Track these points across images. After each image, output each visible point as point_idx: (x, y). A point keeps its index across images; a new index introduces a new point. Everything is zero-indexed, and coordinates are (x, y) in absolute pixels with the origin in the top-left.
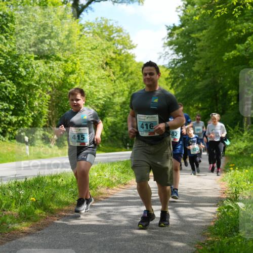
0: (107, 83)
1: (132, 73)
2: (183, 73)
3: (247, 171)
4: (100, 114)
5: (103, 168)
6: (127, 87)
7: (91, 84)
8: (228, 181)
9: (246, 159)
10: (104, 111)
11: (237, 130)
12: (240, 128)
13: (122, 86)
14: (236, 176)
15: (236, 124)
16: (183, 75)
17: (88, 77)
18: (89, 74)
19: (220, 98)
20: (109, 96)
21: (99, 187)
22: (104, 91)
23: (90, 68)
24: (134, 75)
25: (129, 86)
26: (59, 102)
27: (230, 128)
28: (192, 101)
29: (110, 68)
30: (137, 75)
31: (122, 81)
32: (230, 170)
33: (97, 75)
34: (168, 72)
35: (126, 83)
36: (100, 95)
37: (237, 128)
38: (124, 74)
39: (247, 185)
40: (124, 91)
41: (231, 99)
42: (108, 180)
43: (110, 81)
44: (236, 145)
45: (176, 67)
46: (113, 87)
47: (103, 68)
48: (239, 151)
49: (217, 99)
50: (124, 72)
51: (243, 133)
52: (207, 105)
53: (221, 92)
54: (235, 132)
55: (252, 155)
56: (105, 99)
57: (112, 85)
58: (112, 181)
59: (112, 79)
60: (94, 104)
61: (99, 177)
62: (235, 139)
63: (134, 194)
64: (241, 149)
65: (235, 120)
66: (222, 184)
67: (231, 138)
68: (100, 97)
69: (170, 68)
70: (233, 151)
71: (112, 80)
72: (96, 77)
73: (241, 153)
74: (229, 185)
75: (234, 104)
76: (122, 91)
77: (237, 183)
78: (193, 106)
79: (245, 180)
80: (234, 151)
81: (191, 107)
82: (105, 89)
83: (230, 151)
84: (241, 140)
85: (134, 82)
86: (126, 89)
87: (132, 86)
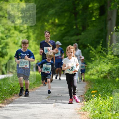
3: (111, 98)
8: (90, 111)
9: (110, 84)
11: (100, 50)
12: (103, 48)
14: (99, 104)
15: (98, 43)
19: (80, 12)
27: (91, 47)
28: (47, 16)
32: (92, 98)
37: (100, 47)
39: (112, 115)
41: (93, 13)
44: (98, 68)
48: (102, 75)
49: (76, 14)
51: (107, 53)
52: (65, 21)
53: (80, 4)
54: (98, 53)
55: (117, 79)
62: (98, 61)
64: (104, 72)
65: (97, 37)
66: (83, 114)
67: (93, 59)
70: (95, 75)
73: (105, 77)
74: (92, 115)
75: (96, 19)
77: (101, 113)
78: (48, 22)
79: (110, 109)
80: (97, 75)
81: (46, 23)
83: (93, 74)
84: (104, 62)
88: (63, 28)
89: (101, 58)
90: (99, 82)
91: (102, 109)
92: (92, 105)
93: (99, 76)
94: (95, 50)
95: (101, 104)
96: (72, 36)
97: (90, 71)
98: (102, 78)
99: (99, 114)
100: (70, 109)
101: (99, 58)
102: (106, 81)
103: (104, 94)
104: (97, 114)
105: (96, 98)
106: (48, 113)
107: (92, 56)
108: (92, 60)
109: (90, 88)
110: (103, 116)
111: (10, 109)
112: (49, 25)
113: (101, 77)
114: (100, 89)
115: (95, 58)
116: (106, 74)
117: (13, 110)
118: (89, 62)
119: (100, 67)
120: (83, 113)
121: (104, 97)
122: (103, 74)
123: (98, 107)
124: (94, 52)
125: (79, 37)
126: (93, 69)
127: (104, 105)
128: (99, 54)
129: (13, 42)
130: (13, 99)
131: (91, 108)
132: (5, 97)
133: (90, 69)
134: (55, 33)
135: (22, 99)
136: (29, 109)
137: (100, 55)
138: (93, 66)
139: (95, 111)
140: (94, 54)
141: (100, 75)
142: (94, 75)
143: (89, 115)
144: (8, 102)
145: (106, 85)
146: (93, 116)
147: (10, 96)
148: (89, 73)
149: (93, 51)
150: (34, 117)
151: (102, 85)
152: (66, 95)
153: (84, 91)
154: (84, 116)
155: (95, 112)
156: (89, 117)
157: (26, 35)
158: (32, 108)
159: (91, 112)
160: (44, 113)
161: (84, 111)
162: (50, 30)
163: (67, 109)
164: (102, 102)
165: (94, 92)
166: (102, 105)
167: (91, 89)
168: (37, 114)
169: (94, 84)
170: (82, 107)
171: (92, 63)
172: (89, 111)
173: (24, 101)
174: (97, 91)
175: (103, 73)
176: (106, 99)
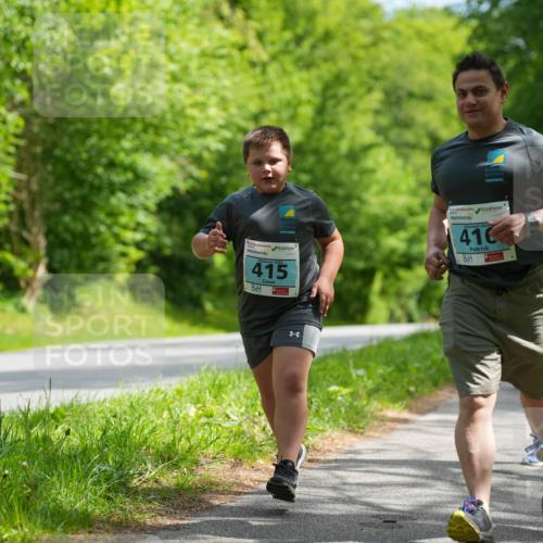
0: (235, 73)
1: (327, 37)
2: (524, 35)
4: (207, 188)
5: (218, 389)
6: (311, 90)
7: (175, 78)
10: (223, 180)
13: (292, 86)
16: (520, 42)
17: (166, 52)
18: (167, 38)
20: (243, 123)
21: (203, 461)
22: (223, 103)
23: (172, 15)
24: (334, 45)
25: (318, 86)
26: (55, 145)
29: (248, 17)
30: (347, 44)
31: (290, 67)
33: (196, 42)
34: (465, 32)
35: (304, 74)
36: (208, 118)
38: (299, 40)
40: (300, 103)
42: (239, 434)
43: (246, 65)
45: (496, 14)
46: (256, 91)
47: (221, 18)
50: (300, 31)
56: (228, 134)
57: (251, 82)
58: (252, 439)
59: (255, 59)
60: (186, 152)
61: (203, 420)
63: (334, 488)
68: (208, 126)
69: (472, 16)
71: (253, 64)
72: (196, 51)
76: (288, 104)
82: (229, 94)
85: (334, 69)
86: (305, 95)
87: (327, 87)
132: (416, 391)
147: (433, 388)
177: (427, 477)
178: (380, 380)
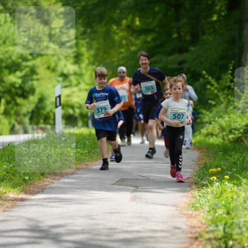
88: (149, 38)
89: (229, 101)
90: (225, 150)
91: (232, 205)
92: (209, 197)
93: (225, 138)
94: (218, 84)
95: (230, 194)
96: (170, 54)
97: (206, 128)
98: (230, 142)
99: (224, 215)
100: (165, 205)
101: (227, 100)
102: (240, 149)
103: (235, 174)
104: (222, 215)
105: (218, 184)
106: (119, 213)
107: (212, 97)
108: (211, 104)
109: (206, 163)
110: (234, 221)
111: (40, 203)
112: (122, 30)
113: (229, 140)
114: (226, 165)
115: (217, 100)
116: (240, 135)
117: (47, 206)
118: (205, 108)
119: (227, 119)
120: (192, 214)
121: (235, 182)
122: (234, 134)
123: (222, 201)
124: (216, 88)
125: (184, 56)
126: (213, 123)
127: (235, 197)
128: (226, 92)
129: (46, 66)
130: (47, 183)
131: (207, 204)
132: (29, 179)
133: (207, 123)
134: (133, 49)
135: (64, 183)
136: (80, 204)
137: (228, 95)
138: (212, 117)
139: (217, 210)
140: (216, 91)
141: (227, 135)
142: (214, 137)
143: (203, 217)
144: (37, 190)
145: (241, 157)
146: (213, 219)
147: (41, 177)
148: (204, 131)
149: (212, 85)
150: (90, 221)
151: (231, 156)
152: (156, 176)
153: (194, 169)
154: (194, 219)
155: (215, 212)
156: (204, 222)
157: (74, 52)
158: (85, 202)
159: (209, 212)
160: (111, 213)
161: (193, 209)
162: (124, 42)
163: (158, 204)
164: (232, 192)
165: (214, 170)
166: (232, 198)
167: (209, 165)
168: (96, 215)
169: (215, 154)
170: (190, 201)
171: (211, 112)
172: (203, 208)
173: (68, 188)
174: (220, 169)
175: (233, 131)
176: (239, 185)
177: (36, 238)
178: (5, 173)
